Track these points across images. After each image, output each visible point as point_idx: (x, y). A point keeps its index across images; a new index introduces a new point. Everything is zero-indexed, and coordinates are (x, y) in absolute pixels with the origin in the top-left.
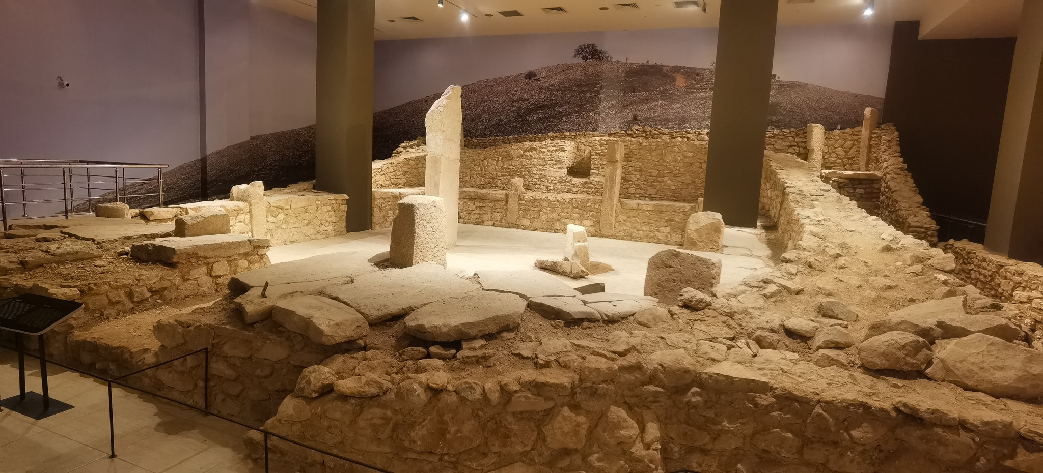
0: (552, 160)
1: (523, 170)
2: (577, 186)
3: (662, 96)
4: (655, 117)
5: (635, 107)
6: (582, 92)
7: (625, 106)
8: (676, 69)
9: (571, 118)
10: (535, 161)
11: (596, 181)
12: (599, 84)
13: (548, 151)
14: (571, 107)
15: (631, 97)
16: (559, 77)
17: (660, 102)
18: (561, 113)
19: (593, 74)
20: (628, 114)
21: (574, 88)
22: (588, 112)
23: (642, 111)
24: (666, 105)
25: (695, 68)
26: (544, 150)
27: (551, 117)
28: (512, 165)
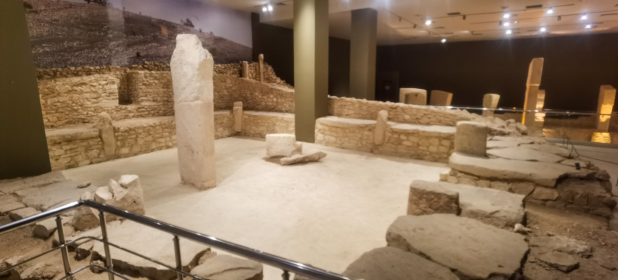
0: (105, 92)
1: (74, 104)
2: (133, 112)
3: (154, 40)
4: (152, 55)
5: (136, 47)
6: (91, 30)
7: (129, 45)
8: (161, 22)
9: (84, 53)
10: (87, 95)
11: (147, 106)
12: (106, 25)
13: (100, 84)
14: (81, 43)
15: (132, 39)
16: (61, 13)
17: (153, 44)
18: (72, 48)
19: (98, 16)
20: (132, 52)
21: (81, 26)
22: (100, 49)
23: (142, 49)
24: (157, 47)
25: (172, 23)
26: (95, 84)
27: (61, 51)
28: (59, 102)
